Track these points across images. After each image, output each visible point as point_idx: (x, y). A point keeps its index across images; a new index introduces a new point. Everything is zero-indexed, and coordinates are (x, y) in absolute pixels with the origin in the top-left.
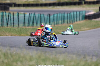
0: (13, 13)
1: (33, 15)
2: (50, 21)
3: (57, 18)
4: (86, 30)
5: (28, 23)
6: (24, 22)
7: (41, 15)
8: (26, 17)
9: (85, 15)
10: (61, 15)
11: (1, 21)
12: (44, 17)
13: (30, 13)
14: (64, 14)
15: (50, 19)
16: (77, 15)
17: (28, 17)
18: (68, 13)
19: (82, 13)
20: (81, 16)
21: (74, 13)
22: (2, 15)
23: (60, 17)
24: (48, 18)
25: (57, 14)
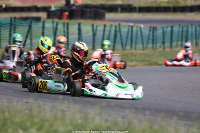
3: (172, 35)
24: (151, 33)
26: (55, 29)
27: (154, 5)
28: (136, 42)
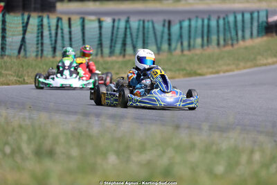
0: (70, 20)
1: (122, 24)
2: (169, 40)
4: (269, 64)
5: (111, 47)
6: (100, 45)
7: (146, 24)
8: (104, 30)
9: (267, 23)
10: (200, 22)
11: (36, 43)
12: (154, 27)
13: (116, 18)
14: (209, 19)
15: (169, 34)
16: (243, 21)
17: (110, 30)
18: (219, 18)
19: (258, 17)
20: (255, 24)
21: (235, 17)
22: (38, 26)
23: (196, 27)
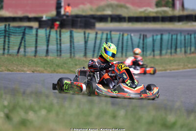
3: (161, 43)
24: (141, 41)
25: (162, 35)
26: (48, 36)
27: (143, 15)
28: (127, 50)
